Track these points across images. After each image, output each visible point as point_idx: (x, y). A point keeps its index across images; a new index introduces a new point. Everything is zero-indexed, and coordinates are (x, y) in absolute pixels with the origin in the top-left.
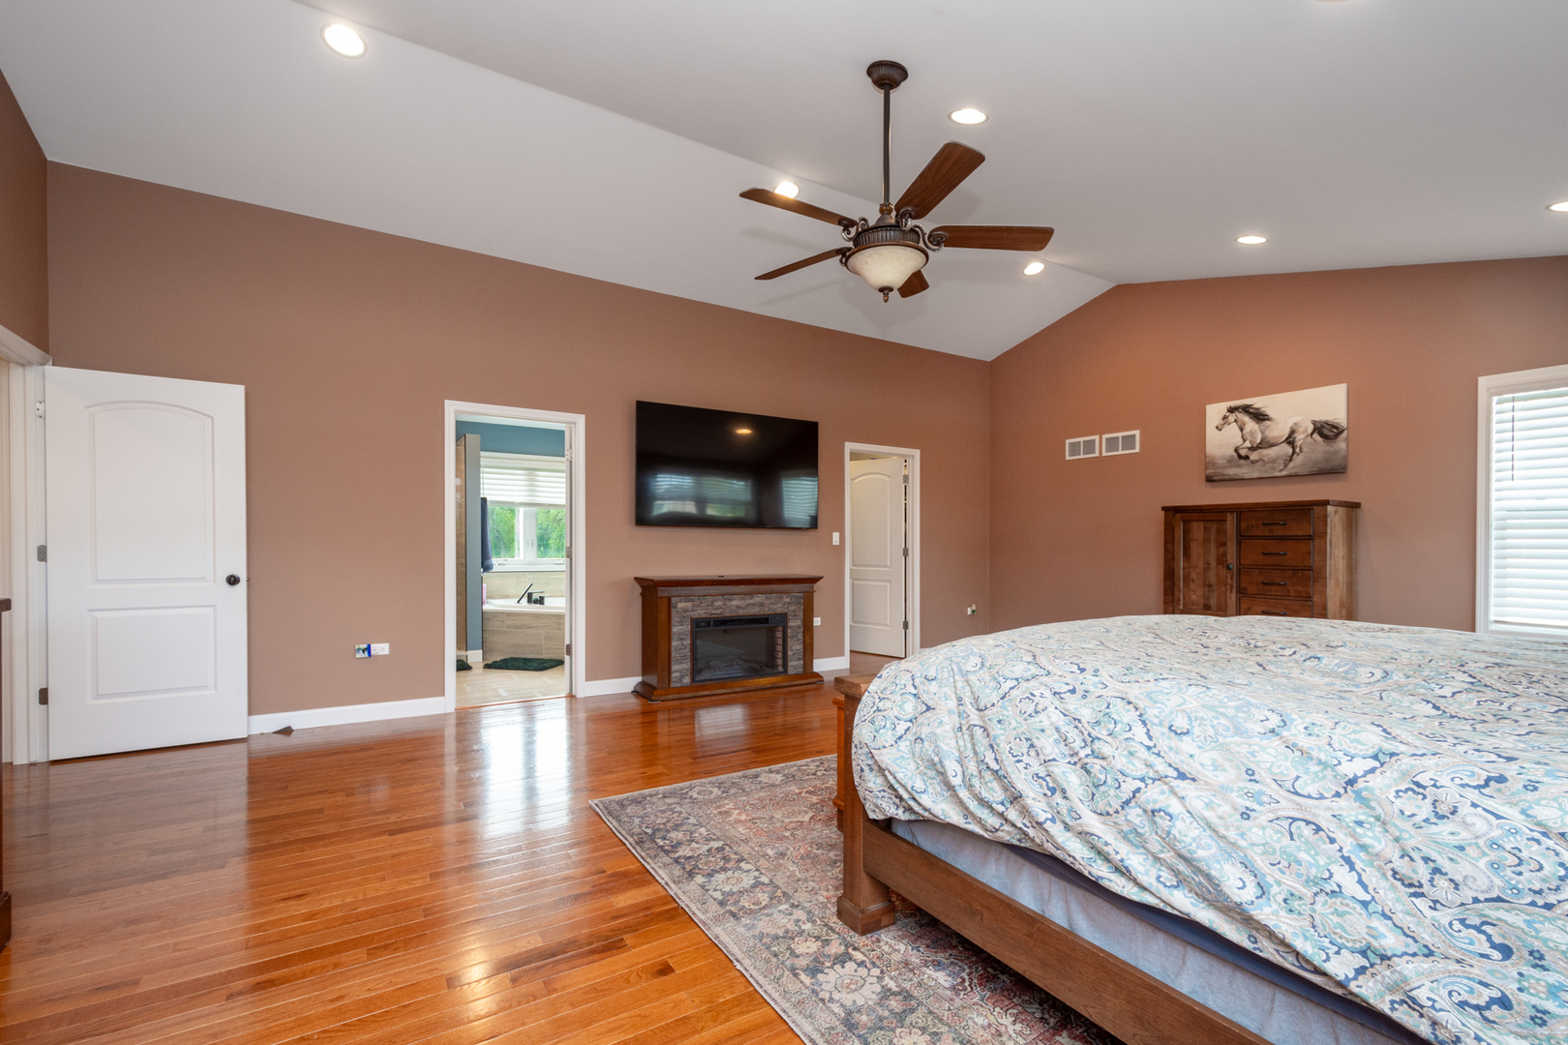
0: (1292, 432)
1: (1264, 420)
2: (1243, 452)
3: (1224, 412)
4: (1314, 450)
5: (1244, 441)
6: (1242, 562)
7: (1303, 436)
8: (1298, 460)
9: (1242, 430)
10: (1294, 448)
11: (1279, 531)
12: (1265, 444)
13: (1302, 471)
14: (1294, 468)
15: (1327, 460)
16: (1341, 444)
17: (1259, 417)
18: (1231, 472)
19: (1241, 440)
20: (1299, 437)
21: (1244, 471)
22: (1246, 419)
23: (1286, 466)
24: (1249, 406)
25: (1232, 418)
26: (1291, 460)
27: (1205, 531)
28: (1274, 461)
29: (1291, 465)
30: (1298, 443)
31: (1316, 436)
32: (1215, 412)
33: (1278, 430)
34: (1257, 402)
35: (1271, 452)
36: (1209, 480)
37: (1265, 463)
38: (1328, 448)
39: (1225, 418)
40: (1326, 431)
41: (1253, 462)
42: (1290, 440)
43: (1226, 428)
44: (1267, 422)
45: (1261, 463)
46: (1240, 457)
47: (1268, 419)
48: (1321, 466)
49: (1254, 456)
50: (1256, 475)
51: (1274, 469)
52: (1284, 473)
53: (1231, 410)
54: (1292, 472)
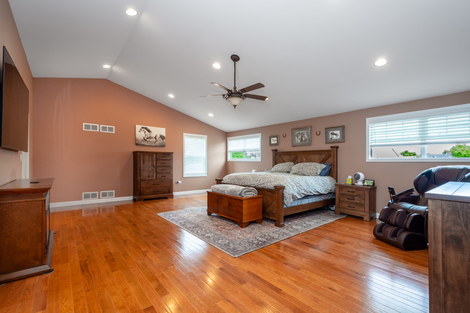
0: (156, 136)
1: (150, 132)
2: (145, 139)
3: (141, 128)
4: (160, 141)
5: (146, 136)
6: (157, 165)
7: (158, 137)
8: (157, 142)
9: (145, 133)
10: (156, 140)
11: (164, 158)
12: (150, 138)
13: (158, 145)
14: (156, 144)
15: (162, 143)
16: (165, 140)
17: (149, 131)
18: (143, 143)
19: (145, 136)
20: (157, 138)
21: (146, 143)
22: (146, 131)
23: (155, 143)
24: (147, 128)
25: (143, 130)
26: (156, 142)
27: (148, 158)
28: (152, 142)
29: (156, 143)
30: (157, 139)
31: (160, 138)
32: (138, 127)
33: (153, 135)
34: (149, 127)
35: (152, 140)
36: (137, 144)
37: (150, 142)
38: (163, 141)
39: (141, 129)
40: (162, 137)
41: (148, 141)
42: (155, 138)
43: (141, 132)
44: (151, 133)
45: (149, 142)
46: (145, 140)
47: (151, 132)
48: (162, 145)
49: (148, 140)
50: (148, 145)
51: (152, 144)
52: (154, 145)
53: (142, 128)
54: (156, 145)
